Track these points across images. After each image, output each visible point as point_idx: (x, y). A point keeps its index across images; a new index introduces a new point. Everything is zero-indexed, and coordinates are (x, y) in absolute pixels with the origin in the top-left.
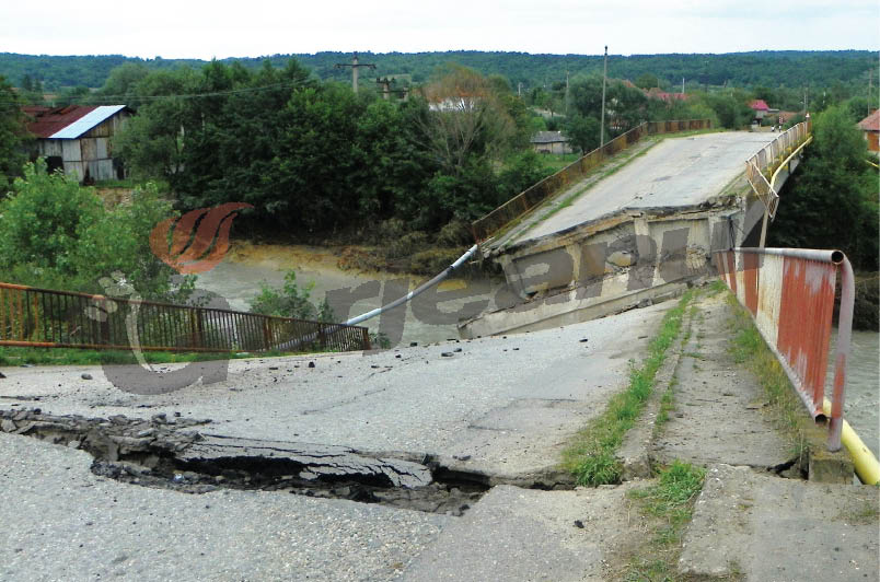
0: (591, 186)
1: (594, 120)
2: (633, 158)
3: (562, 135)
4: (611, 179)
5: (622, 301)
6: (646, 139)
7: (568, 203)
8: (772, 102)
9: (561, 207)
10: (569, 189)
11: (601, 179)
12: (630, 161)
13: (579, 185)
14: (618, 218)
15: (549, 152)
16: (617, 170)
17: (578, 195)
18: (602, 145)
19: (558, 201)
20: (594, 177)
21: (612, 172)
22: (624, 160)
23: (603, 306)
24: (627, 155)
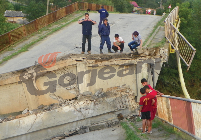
0: (42, 39)
1: (42, 5)
2: (70, 23)
3: (23, 12)
4: (56, 34)
5: (64, 127)
6: (78, 12)
7: (25, 49)
8: (140, 3)
9: (20, 52)
10: (26, 40)
11: (49, 34)
12: (68, 24)
13: (33, 37)
14: (64, 61)
15: (15, 22)
16: (60, 29)
17: (33, 44)
18: (47, 14)
19: (17, 47)
20: (44, 33)
21: (56, 30)
22: (64, 24)
23: (49, 130)
24: (66, 20)
